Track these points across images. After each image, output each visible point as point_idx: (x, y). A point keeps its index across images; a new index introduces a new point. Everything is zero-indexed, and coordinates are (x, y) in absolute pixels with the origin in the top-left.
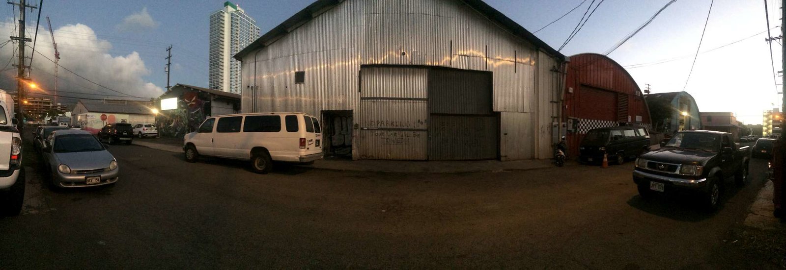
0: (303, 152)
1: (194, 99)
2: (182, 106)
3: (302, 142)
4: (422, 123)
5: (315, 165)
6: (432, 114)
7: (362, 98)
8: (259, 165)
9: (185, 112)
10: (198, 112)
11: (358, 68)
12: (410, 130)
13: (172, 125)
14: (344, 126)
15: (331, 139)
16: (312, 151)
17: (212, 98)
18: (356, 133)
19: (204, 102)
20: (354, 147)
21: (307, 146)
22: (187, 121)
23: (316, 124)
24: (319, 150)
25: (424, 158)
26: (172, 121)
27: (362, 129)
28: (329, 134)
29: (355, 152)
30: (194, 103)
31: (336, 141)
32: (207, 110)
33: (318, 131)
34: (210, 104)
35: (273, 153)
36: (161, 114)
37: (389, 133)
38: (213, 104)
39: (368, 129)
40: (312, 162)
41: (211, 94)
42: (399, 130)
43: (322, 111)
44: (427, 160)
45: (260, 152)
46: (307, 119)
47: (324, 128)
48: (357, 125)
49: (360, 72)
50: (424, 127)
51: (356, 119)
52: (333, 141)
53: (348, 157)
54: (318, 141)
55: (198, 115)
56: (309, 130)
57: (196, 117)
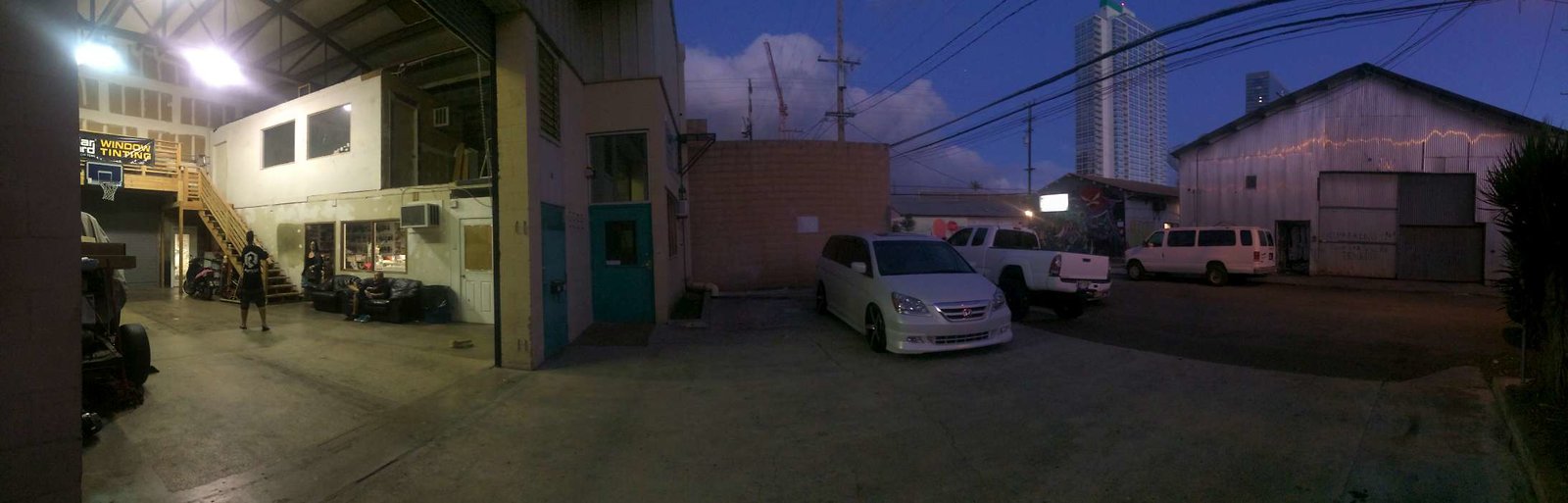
0: (1257, 265)
1: (1097, 196)
2: (1077, 206)
3: (1257, 256)
4: (1390, 236)
5: (1268, 279)
6: (1402, 226)
7: (1320, 208)
8: (1215, 278)
9: (1082, 215)
10: (1104, 216)
11: (1315, 174)
12: (1376, 243)
13: (1060, 235)
14: (1303, 238)
15: (1287, 252)
16: (1266, 263)
17: (1126, 196)
18: (1314, 246)
19: (1113, 202)
20: (1312, 261)
21: (1261, 259)
22: (1086, 229)
23: (1269, 236)
24: (1272, 263)
25: (1392, 276)
26: (1060, 230)
27: (1320, 241)
28: (1285, 245)
29: (1313, 267)
30: (1097, 203)
31: (1293, 254)
32: (1119, 213)
33: (1271, 244)
34: (1123, 203)
35: (1227, 266)
36: (1039, 218)
37: (1352, 246)
38: (1128, 204)
39: (1327, 242)
40: (1265, 275)
41: (1124, 190)
42: (1364, 243)
43: (1276, 221)
44: (1396, 279)
45: (1215, 265)
46: (1261, 234)
47: (1280, 241)
48: (1314, 237)
49: (1319, 179)
50: (1392, 240)
51: (1314, 231)
52: (1290, 255)
53: (1305, 273)
54: (1271, 254)
55: (1105, 220)
56: (1263, 244)
57: (1101, 224)
